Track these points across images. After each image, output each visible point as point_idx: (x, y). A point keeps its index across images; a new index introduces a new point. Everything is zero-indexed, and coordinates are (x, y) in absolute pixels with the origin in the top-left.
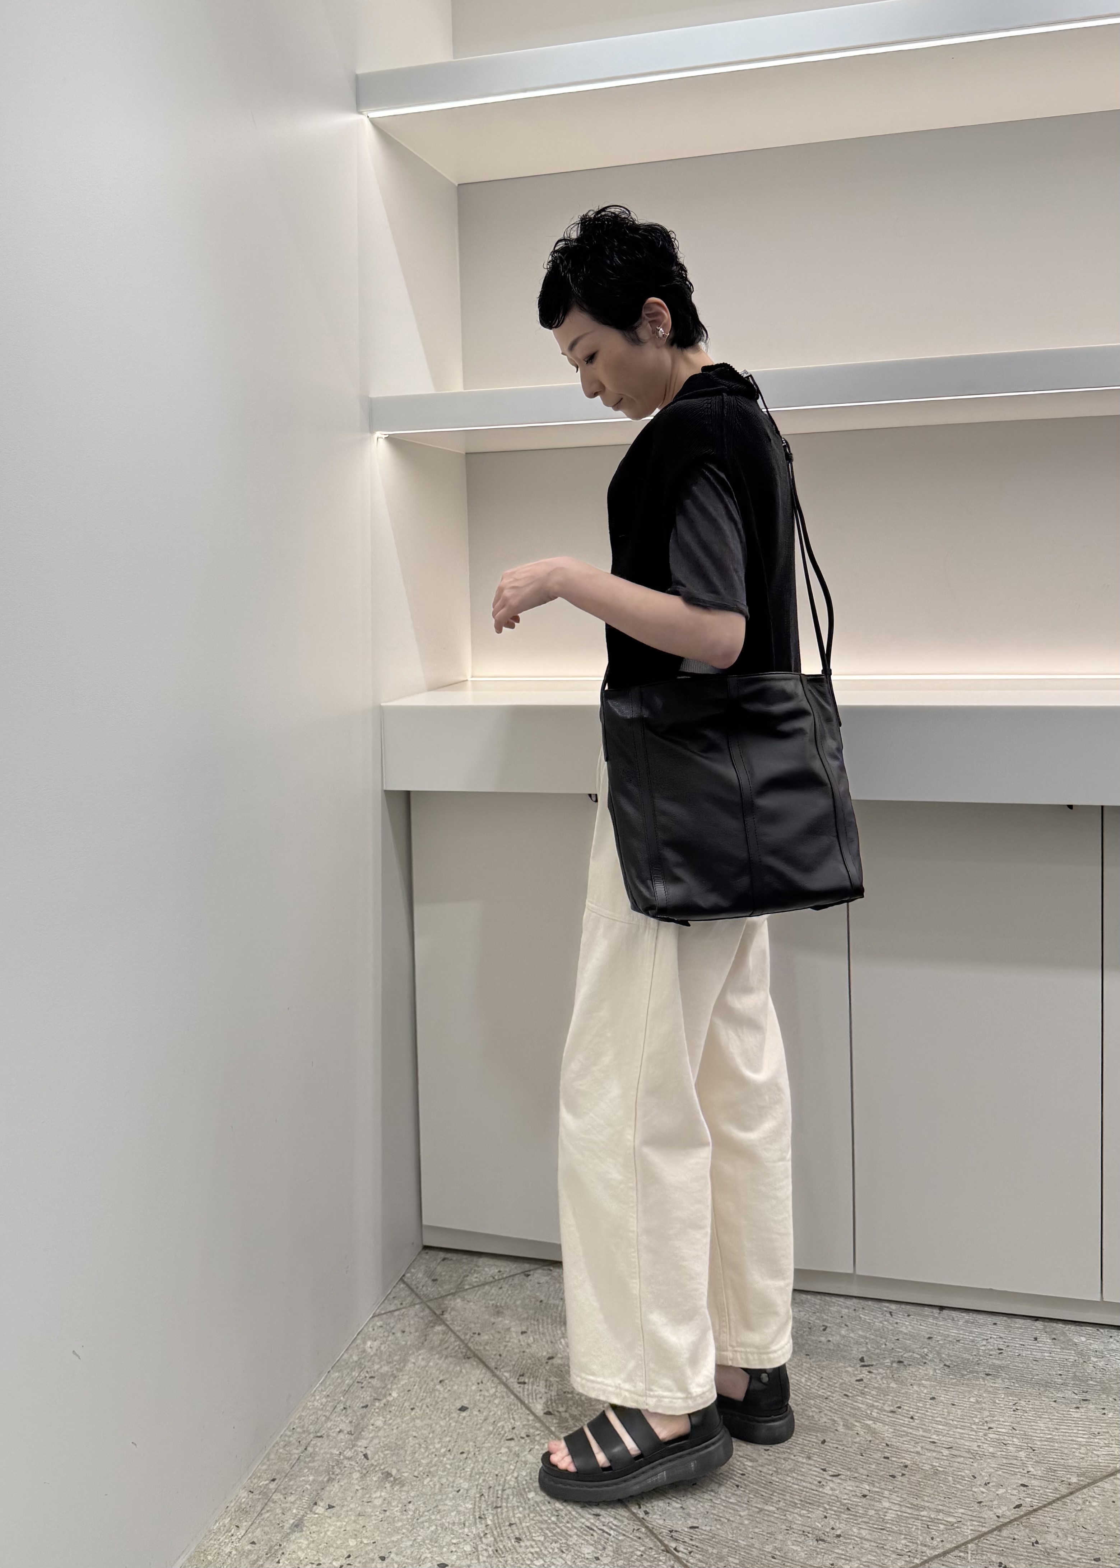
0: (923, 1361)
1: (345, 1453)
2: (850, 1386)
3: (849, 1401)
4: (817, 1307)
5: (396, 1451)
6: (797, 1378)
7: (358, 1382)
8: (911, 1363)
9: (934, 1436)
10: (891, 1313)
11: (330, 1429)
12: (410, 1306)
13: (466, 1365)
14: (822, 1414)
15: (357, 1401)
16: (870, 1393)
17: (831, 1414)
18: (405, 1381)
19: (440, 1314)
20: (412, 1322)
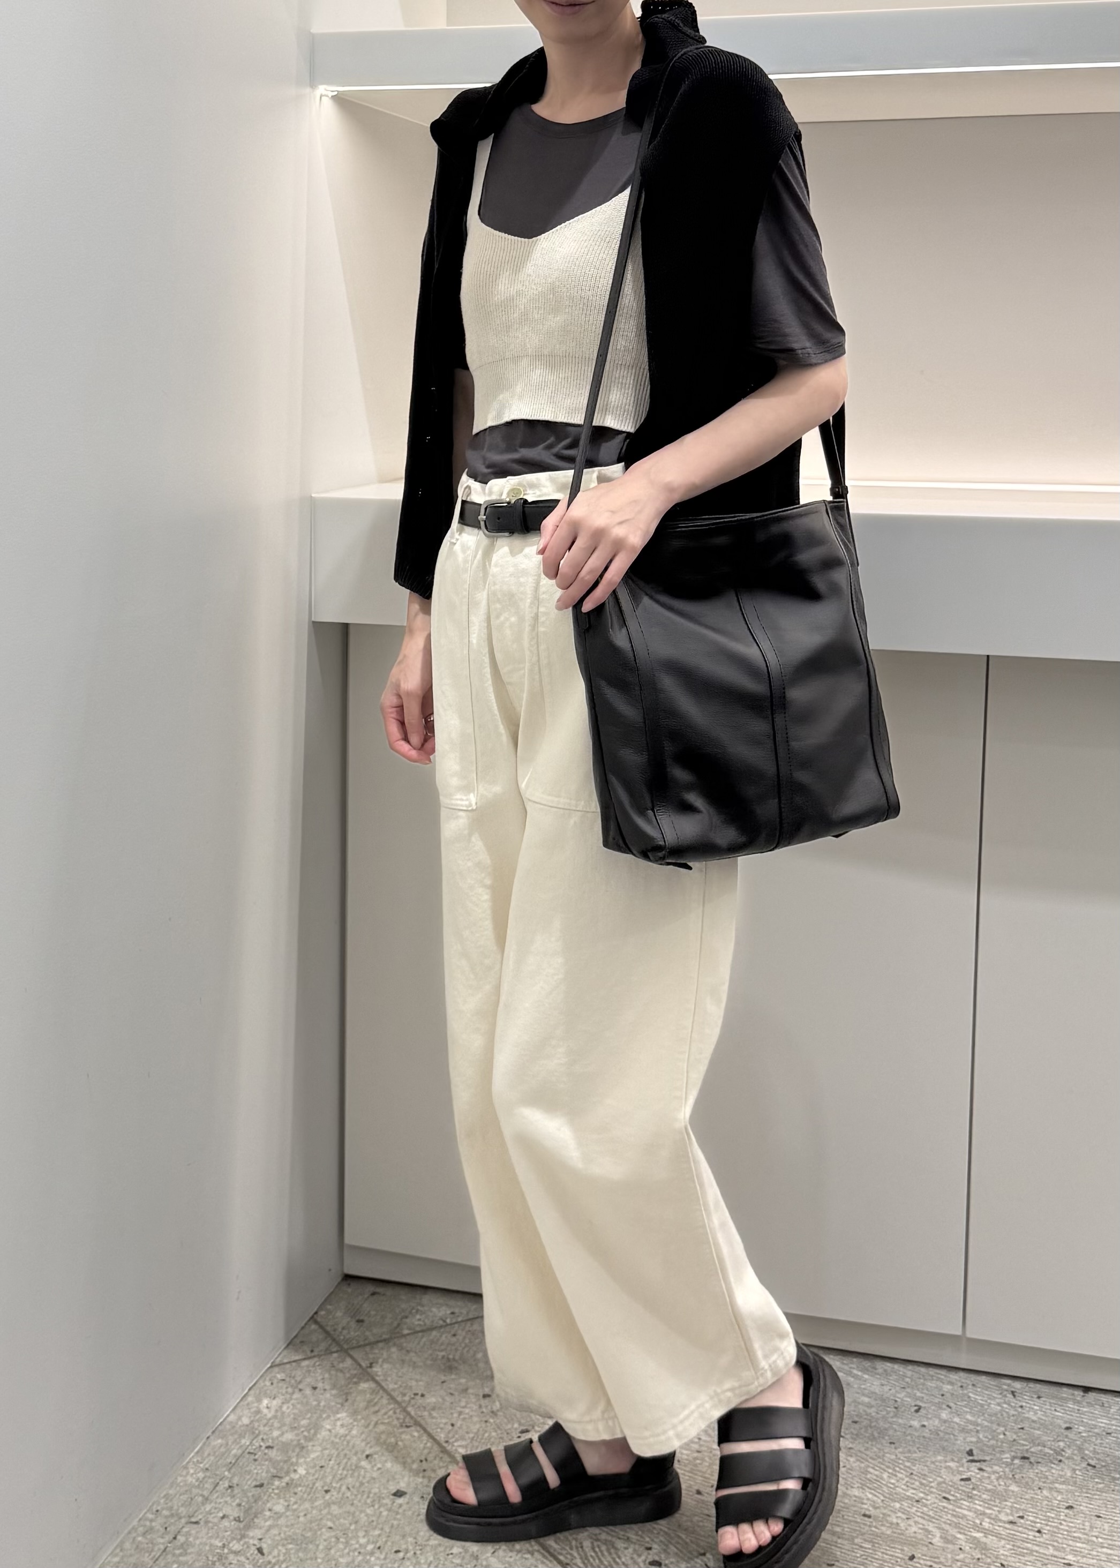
0: (1058, 1457)
1: (231, 1545)
2: (951, 1486)
3: (951, 1507)
4: (908, 1380)
5: (304, 1546)
6: (877, 1473)
7: (249, 1453)
8: (1040, 1460)
9: (1070, 1557)
10: (1013, 1393)
11: (210, 1513)
12: (325, 1355)
13: (403, 1436)
14: (911, 1522)
15: (248, 1477)
16: (980, 1496)
17: (924, 1522)
18: (317, 1454)
19: (367, 1367)
20: (327, 1376)
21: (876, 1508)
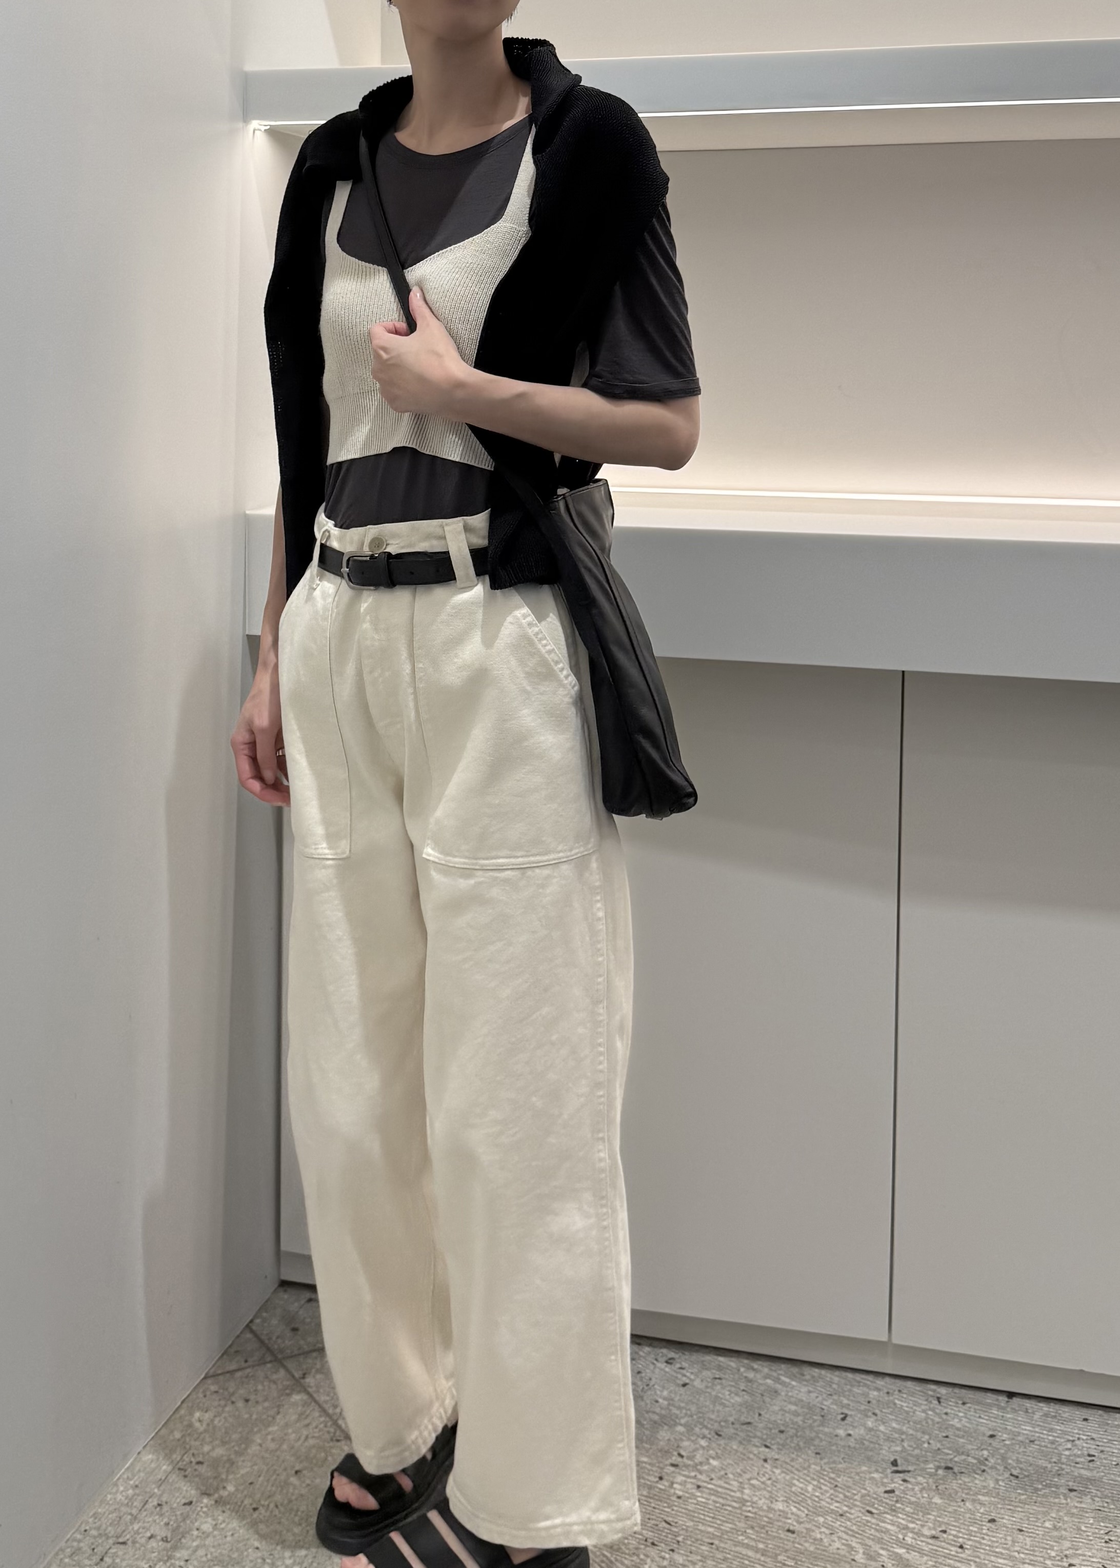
0: (981, 1468)
2: (875, 1499)
3: (874, 1521)
4: (835, 1386)
6: (801, 1485)
7: (179, 1469)
8: (963, 1470)
10: (939, 1399)
11: (137, 1533)
12: (259, 1365)
13: (334, 1451)
14: (834, 1538)
15: (177, 1494)
16: (903, 1510)
17: (847, 1538)
18: (248, 1469)
19: (300, 1378)
20: (260, 1387)
21: (800, 1523)
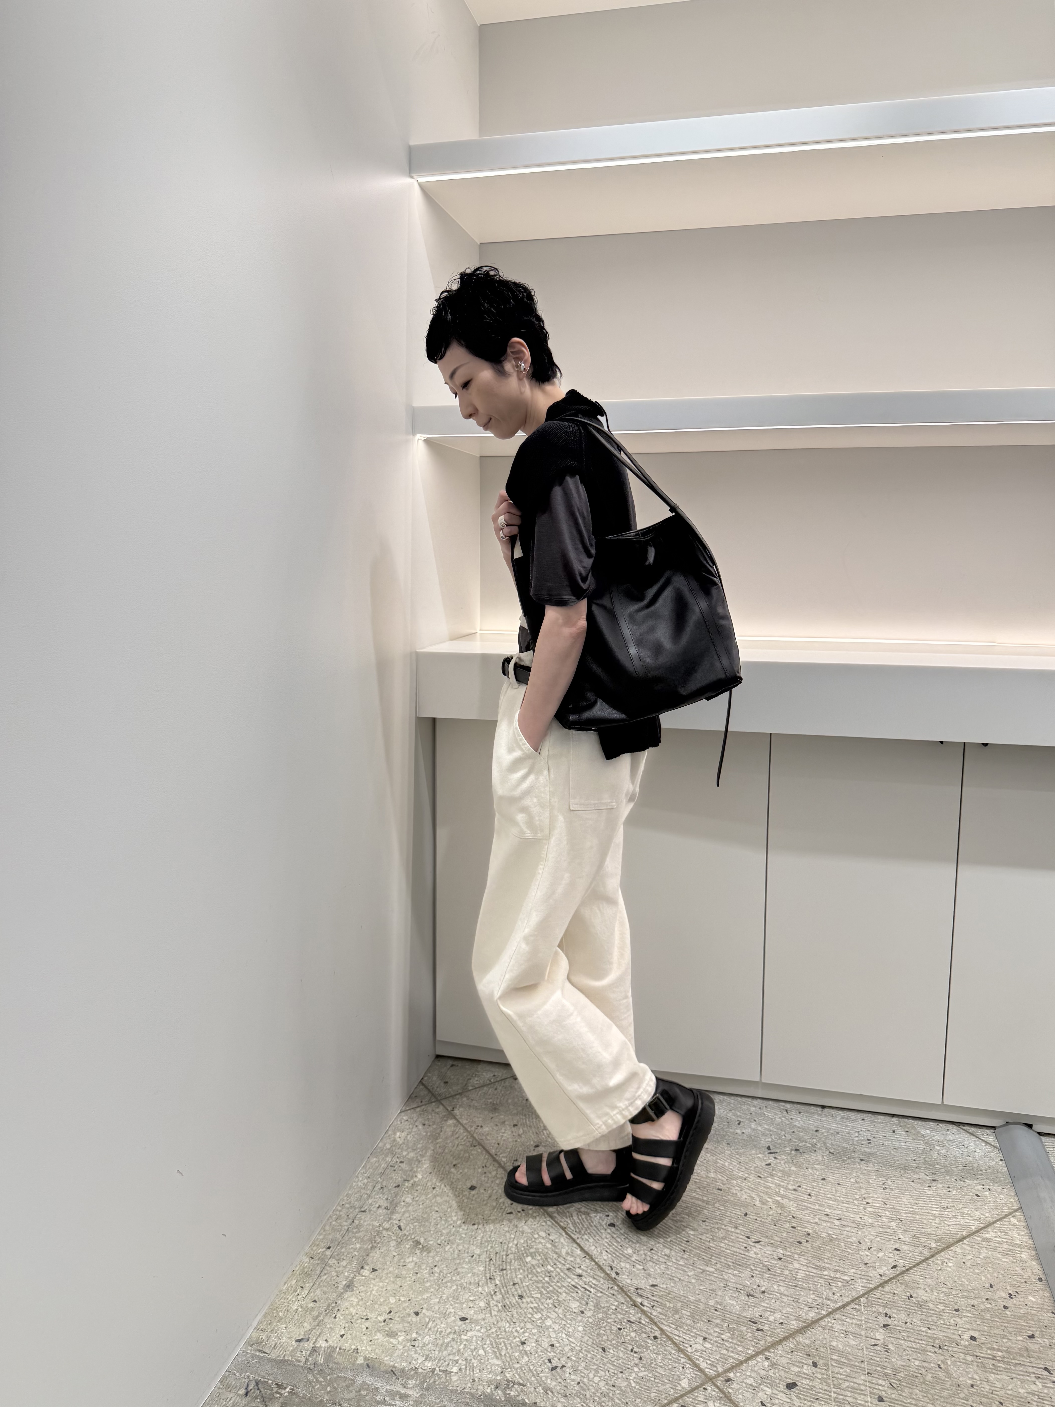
0: (814, 1149)
1: (384, 1225)
2: (761, 1169)
3: (762, 1182)
4: (732, 1105)
5: (423, 1223)
7: (391, 1166)
8: (805, 1151)
9: (827, 1210)
10: (787, 1110)
11: (371, 1205)
12: (428, 1104)
13: (473, 1152)
14: (743, 1192)
15: (391, 1181)
16: (777, 1175)
17: (750, 1192)
18: (428, 1165)
19: (451, 1111)
20: (430, 1117)
21: (724, 1184)
